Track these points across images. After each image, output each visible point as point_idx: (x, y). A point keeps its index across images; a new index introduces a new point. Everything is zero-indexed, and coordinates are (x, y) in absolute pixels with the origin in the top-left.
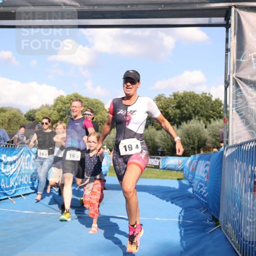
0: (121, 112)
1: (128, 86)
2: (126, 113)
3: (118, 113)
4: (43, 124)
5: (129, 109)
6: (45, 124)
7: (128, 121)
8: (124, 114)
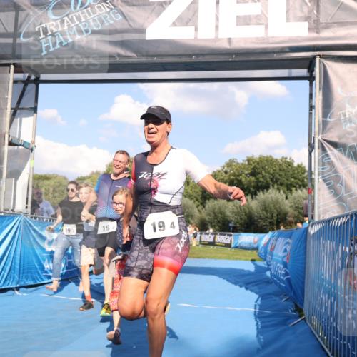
0: (144, 175)
1: (149, 129)
2: (152, 176)
3: (140, 177)
4: (68, 190)
5: (156, 170)
6: (70, 191)
7: (154, 189)
8: (148, 178)
